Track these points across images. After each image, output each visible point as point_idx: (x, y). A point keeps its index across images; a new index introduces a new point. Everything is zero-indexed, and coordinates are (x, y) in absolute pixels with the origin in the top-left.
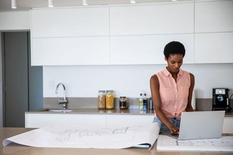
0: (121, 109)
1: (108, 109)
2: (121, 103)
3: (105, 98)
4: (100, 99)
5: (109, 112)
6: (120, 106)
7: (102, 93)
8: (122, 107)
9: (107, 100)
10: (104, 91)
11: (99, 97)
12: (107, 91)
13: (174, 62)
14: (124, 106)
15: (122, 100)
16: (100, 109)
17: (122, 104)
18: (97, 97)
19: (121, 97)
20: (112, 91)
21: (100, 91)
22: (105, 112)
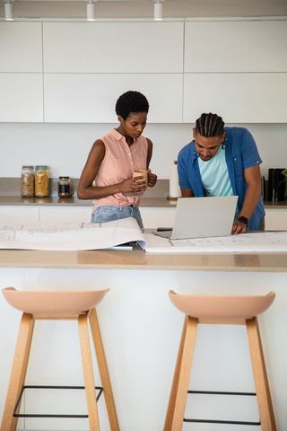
0: (61, 197)
1: (39, 197)
2: (60, 186)
3: (33, 179)
4: (25, 180)
5: (41, 202)
6: (60, 191)
7: (28, 171)
8: (63, 194)
9: (36, 183)
10: (32, 167)
11: (23, 176)
12: (37, 167)
13: (136, 124)
14: (66, 192)
15: (62, 183)
16: (24, 197)
17: (63, 189)
18: (20, 176)
19: (61, 178)
20: (45, 168)
21: (24, 167)
22: (34, 202)
